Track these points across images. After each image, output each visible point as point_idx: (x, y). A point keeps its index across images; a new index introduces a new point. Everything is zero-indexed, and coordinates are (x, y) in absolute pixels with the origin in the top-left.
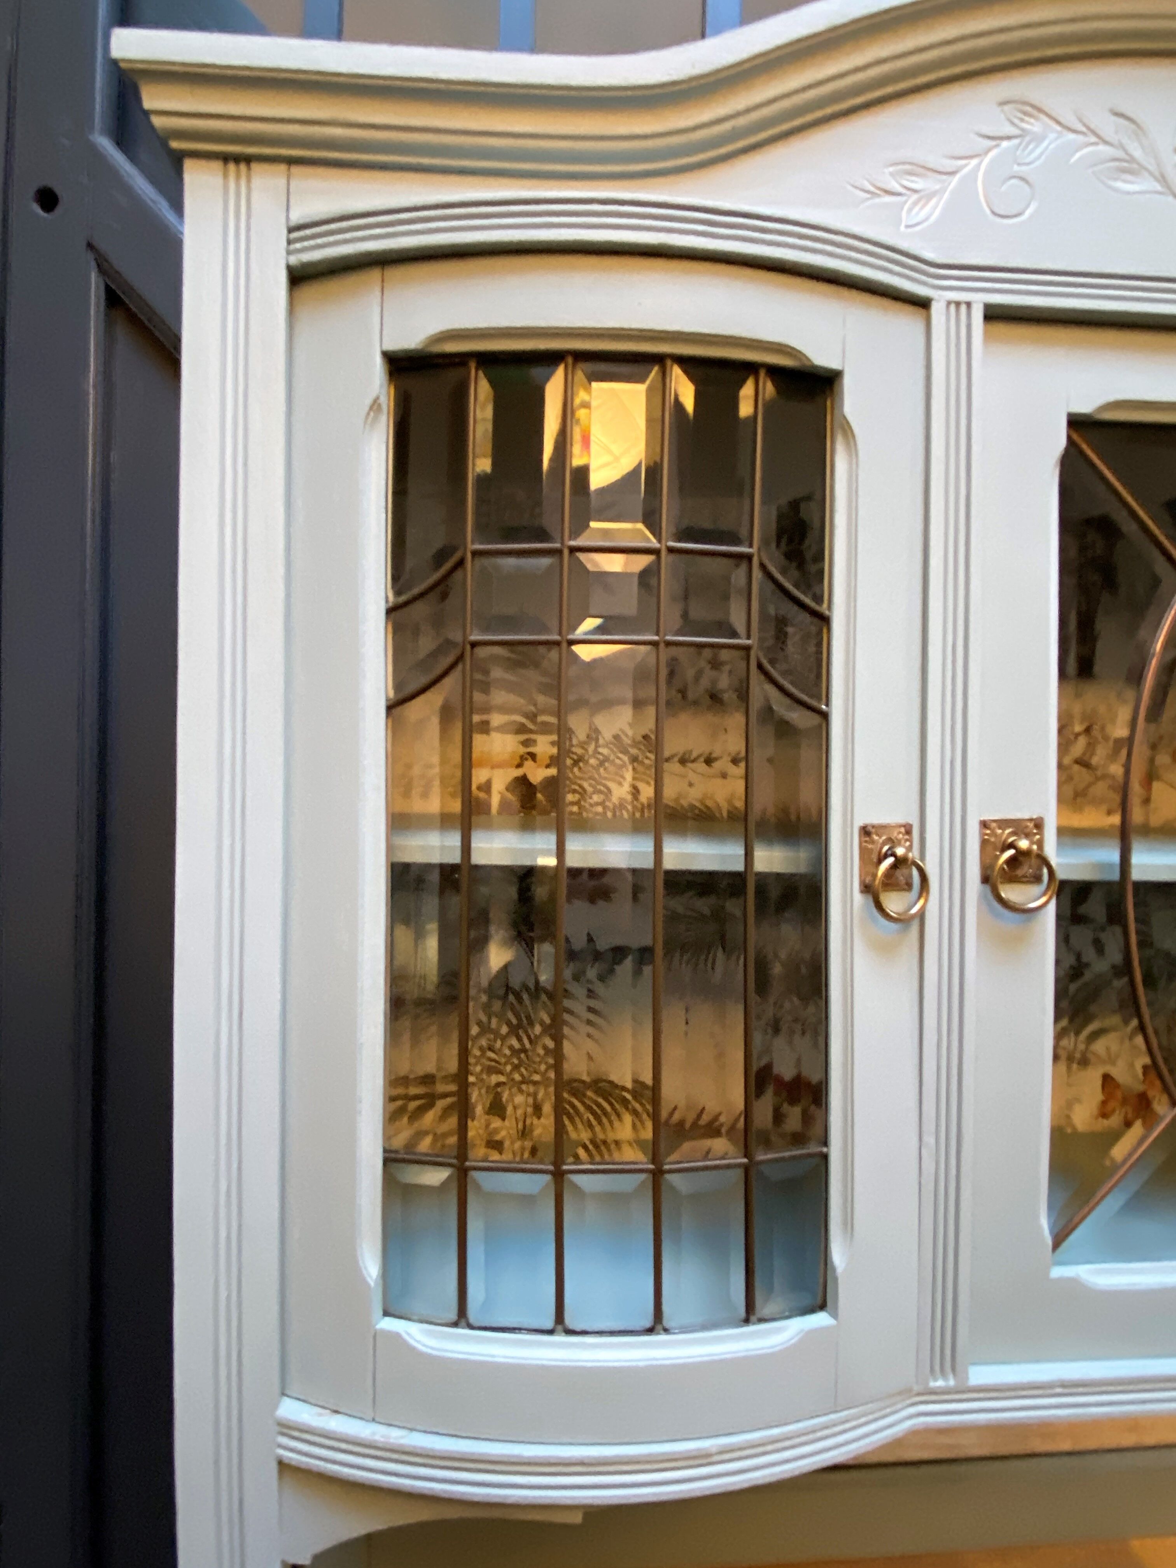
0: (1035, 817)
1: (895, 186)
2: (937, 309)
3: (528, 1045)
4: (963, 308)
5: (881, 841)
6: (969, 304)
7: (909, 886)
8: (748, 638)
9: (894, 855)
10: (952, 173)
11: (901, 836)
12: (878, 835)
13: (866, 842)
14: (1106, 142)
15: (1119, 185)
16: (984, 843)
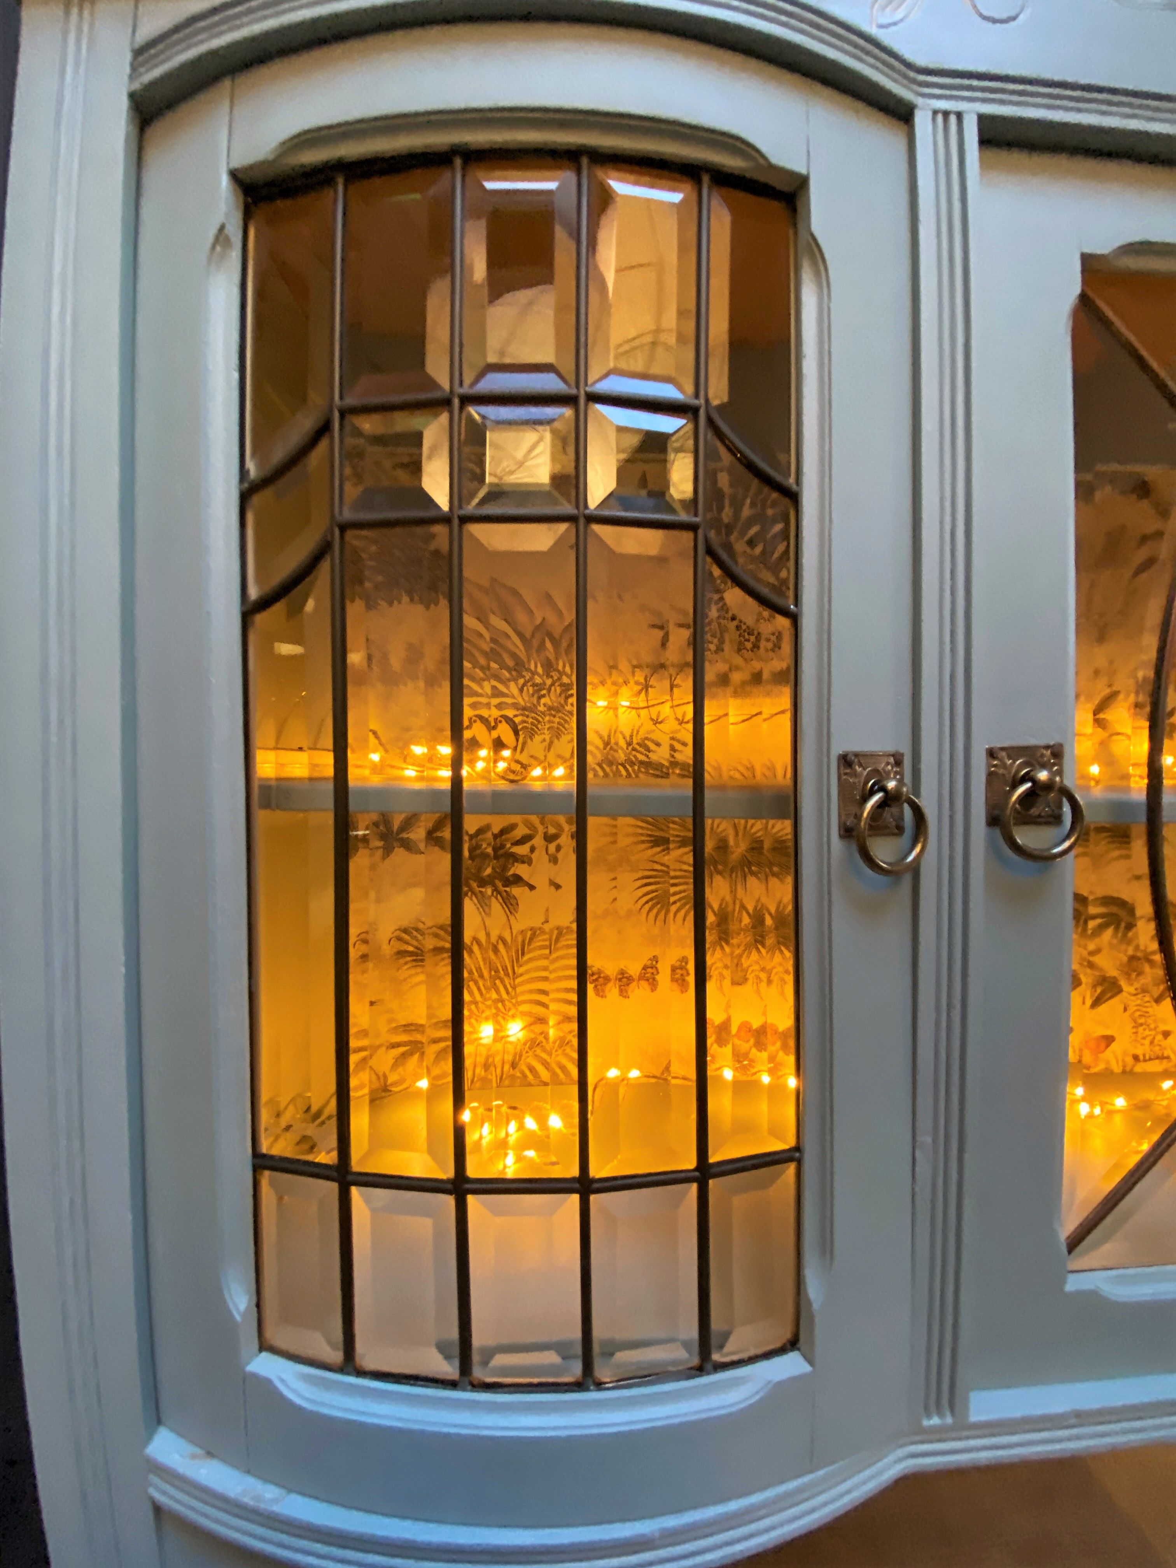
0: (1052, 743)
2: (922, 120)
3: (505, 996)
4: (953, 119)
5: (865, 773)
6: (959, 115)
7: (900, 830)
8: (696, 515)
9: (883, 789)
11: (889, 767)
12: (860, 765)
13: (846, 774)
16: (990, 776)
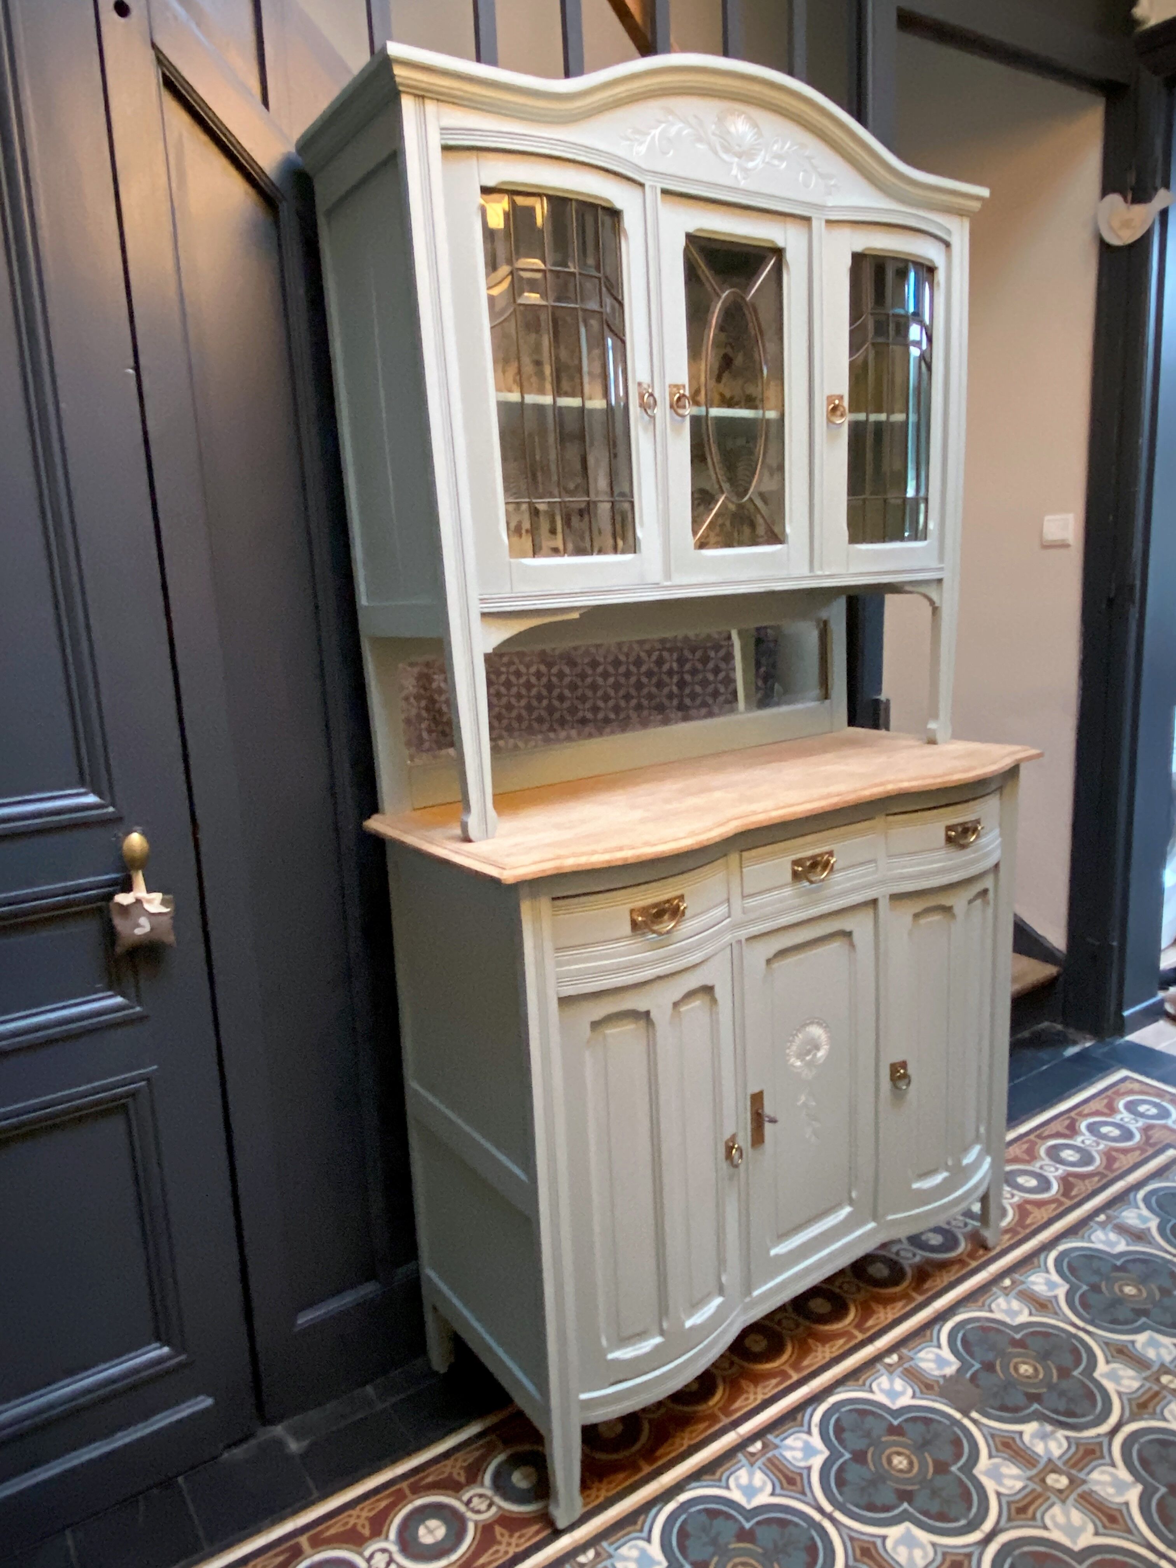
2: (647, 188)
6: (656, 187)
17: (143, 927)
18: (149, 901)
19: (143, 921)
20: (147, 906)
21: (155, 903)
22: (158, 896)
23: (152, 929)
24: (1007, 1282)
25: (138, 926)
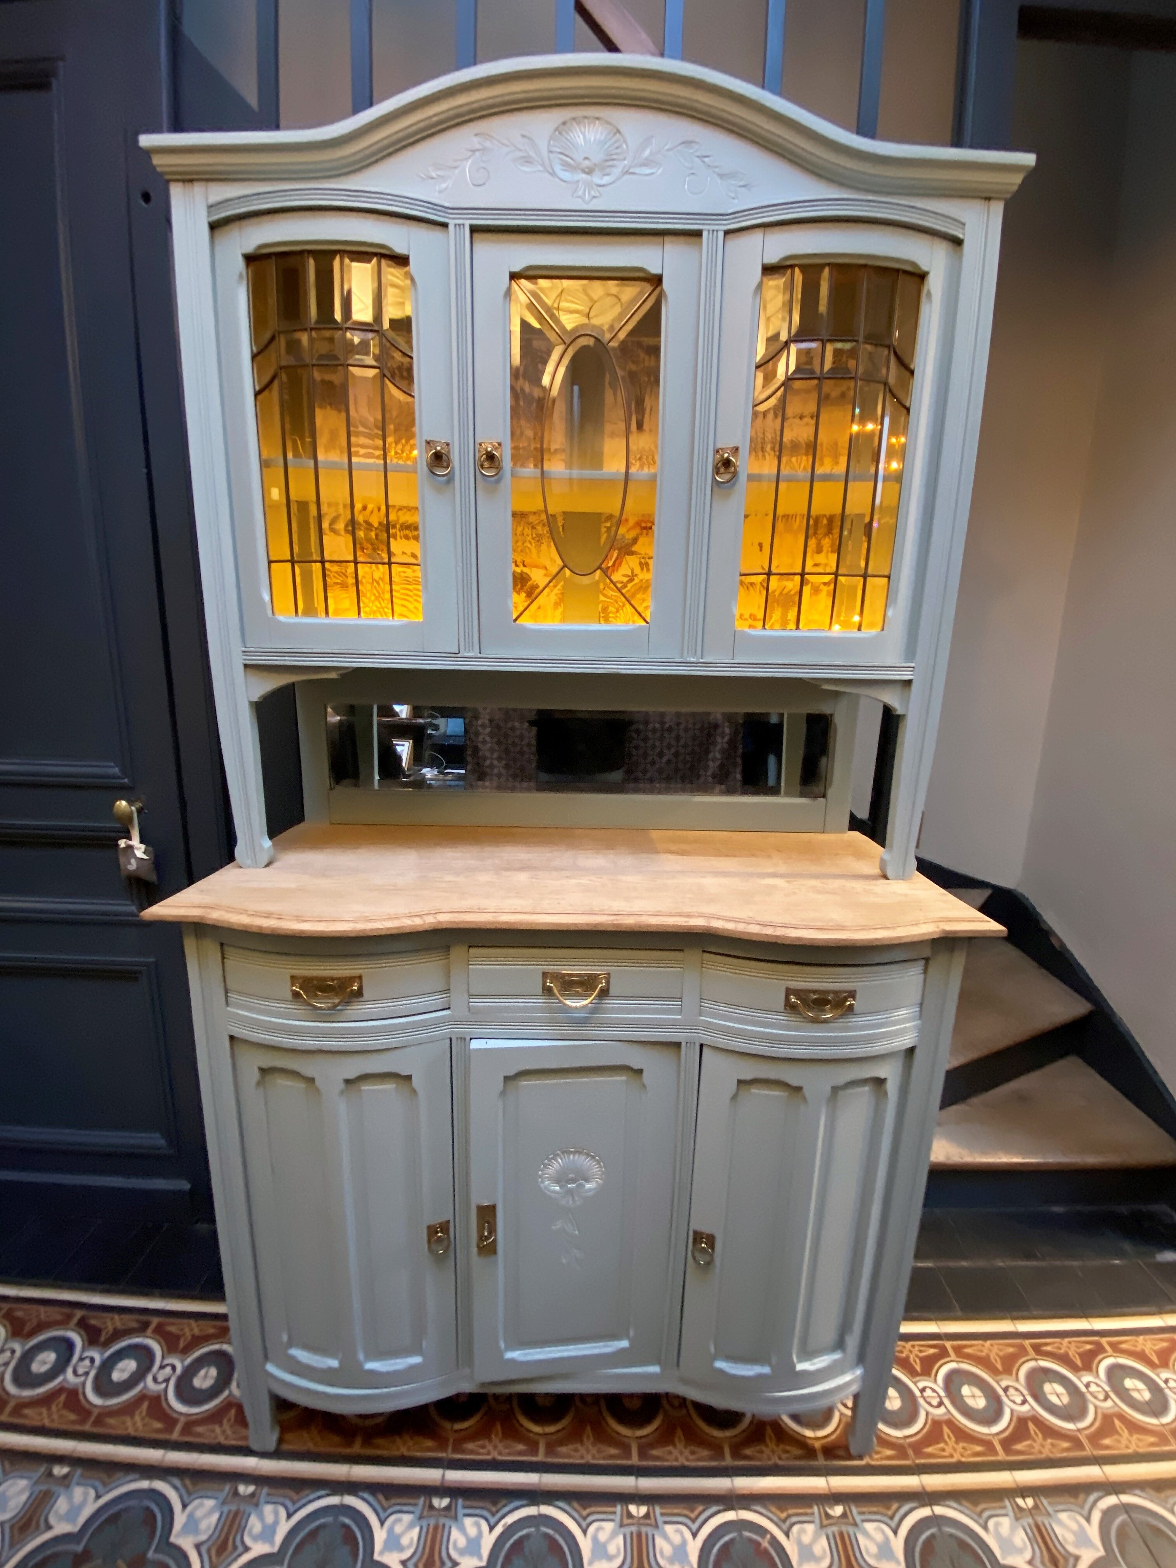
1: (434, 175)
2: (451, 228)
4: (461, 227)
6: (463, 225)
10: (456, 167)
14: (520, 150)
15: (524, 169)
17: (133, 866)
18: (139, 849)
19: (133, 861)
20: (136, 852)
21: (140, 850)
22: (143, 847)
23: (137, 868)
24: (838, 1510)
25: (130, 864)
